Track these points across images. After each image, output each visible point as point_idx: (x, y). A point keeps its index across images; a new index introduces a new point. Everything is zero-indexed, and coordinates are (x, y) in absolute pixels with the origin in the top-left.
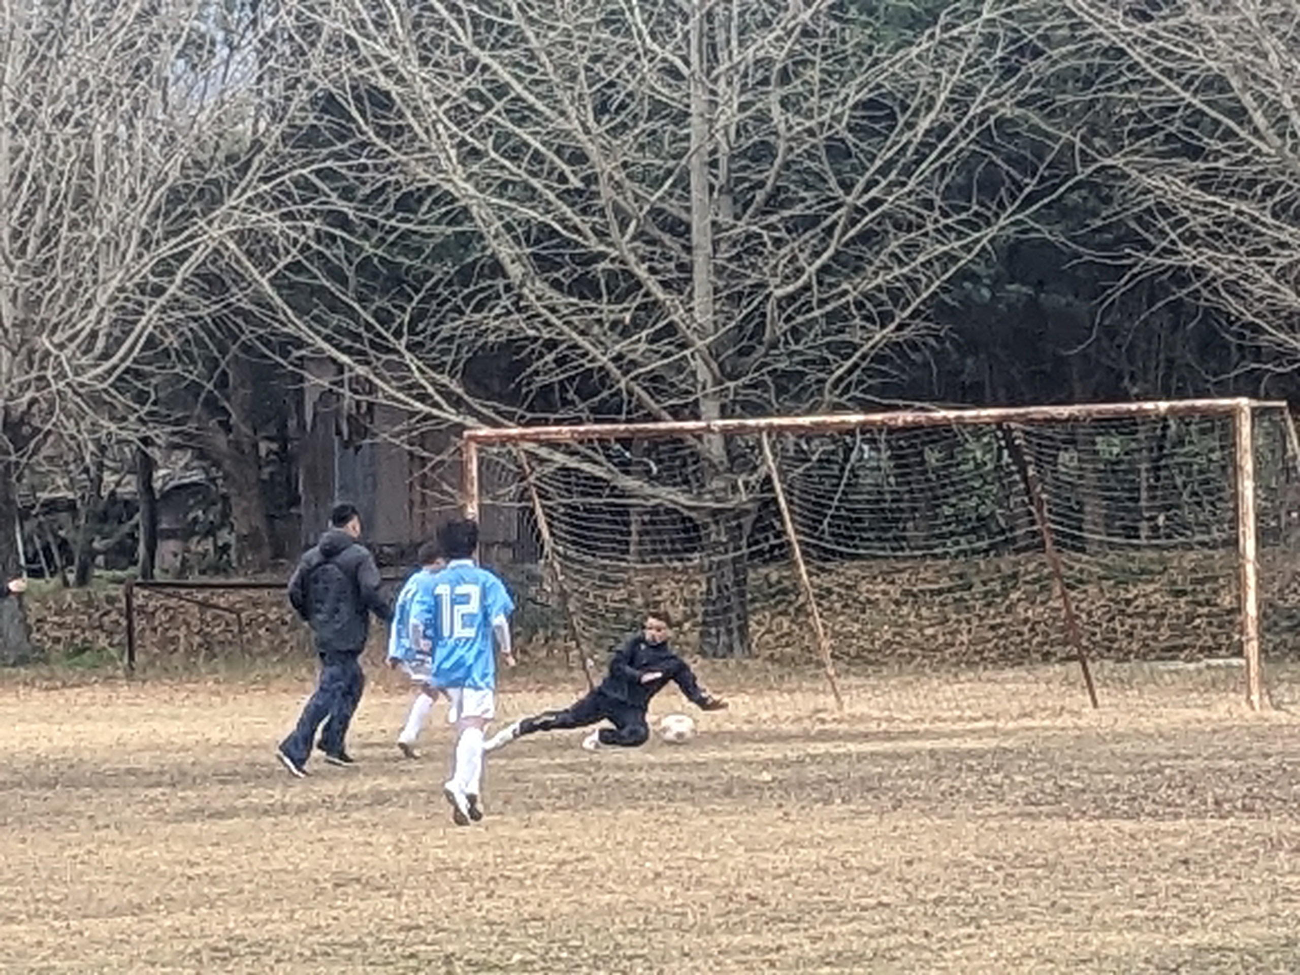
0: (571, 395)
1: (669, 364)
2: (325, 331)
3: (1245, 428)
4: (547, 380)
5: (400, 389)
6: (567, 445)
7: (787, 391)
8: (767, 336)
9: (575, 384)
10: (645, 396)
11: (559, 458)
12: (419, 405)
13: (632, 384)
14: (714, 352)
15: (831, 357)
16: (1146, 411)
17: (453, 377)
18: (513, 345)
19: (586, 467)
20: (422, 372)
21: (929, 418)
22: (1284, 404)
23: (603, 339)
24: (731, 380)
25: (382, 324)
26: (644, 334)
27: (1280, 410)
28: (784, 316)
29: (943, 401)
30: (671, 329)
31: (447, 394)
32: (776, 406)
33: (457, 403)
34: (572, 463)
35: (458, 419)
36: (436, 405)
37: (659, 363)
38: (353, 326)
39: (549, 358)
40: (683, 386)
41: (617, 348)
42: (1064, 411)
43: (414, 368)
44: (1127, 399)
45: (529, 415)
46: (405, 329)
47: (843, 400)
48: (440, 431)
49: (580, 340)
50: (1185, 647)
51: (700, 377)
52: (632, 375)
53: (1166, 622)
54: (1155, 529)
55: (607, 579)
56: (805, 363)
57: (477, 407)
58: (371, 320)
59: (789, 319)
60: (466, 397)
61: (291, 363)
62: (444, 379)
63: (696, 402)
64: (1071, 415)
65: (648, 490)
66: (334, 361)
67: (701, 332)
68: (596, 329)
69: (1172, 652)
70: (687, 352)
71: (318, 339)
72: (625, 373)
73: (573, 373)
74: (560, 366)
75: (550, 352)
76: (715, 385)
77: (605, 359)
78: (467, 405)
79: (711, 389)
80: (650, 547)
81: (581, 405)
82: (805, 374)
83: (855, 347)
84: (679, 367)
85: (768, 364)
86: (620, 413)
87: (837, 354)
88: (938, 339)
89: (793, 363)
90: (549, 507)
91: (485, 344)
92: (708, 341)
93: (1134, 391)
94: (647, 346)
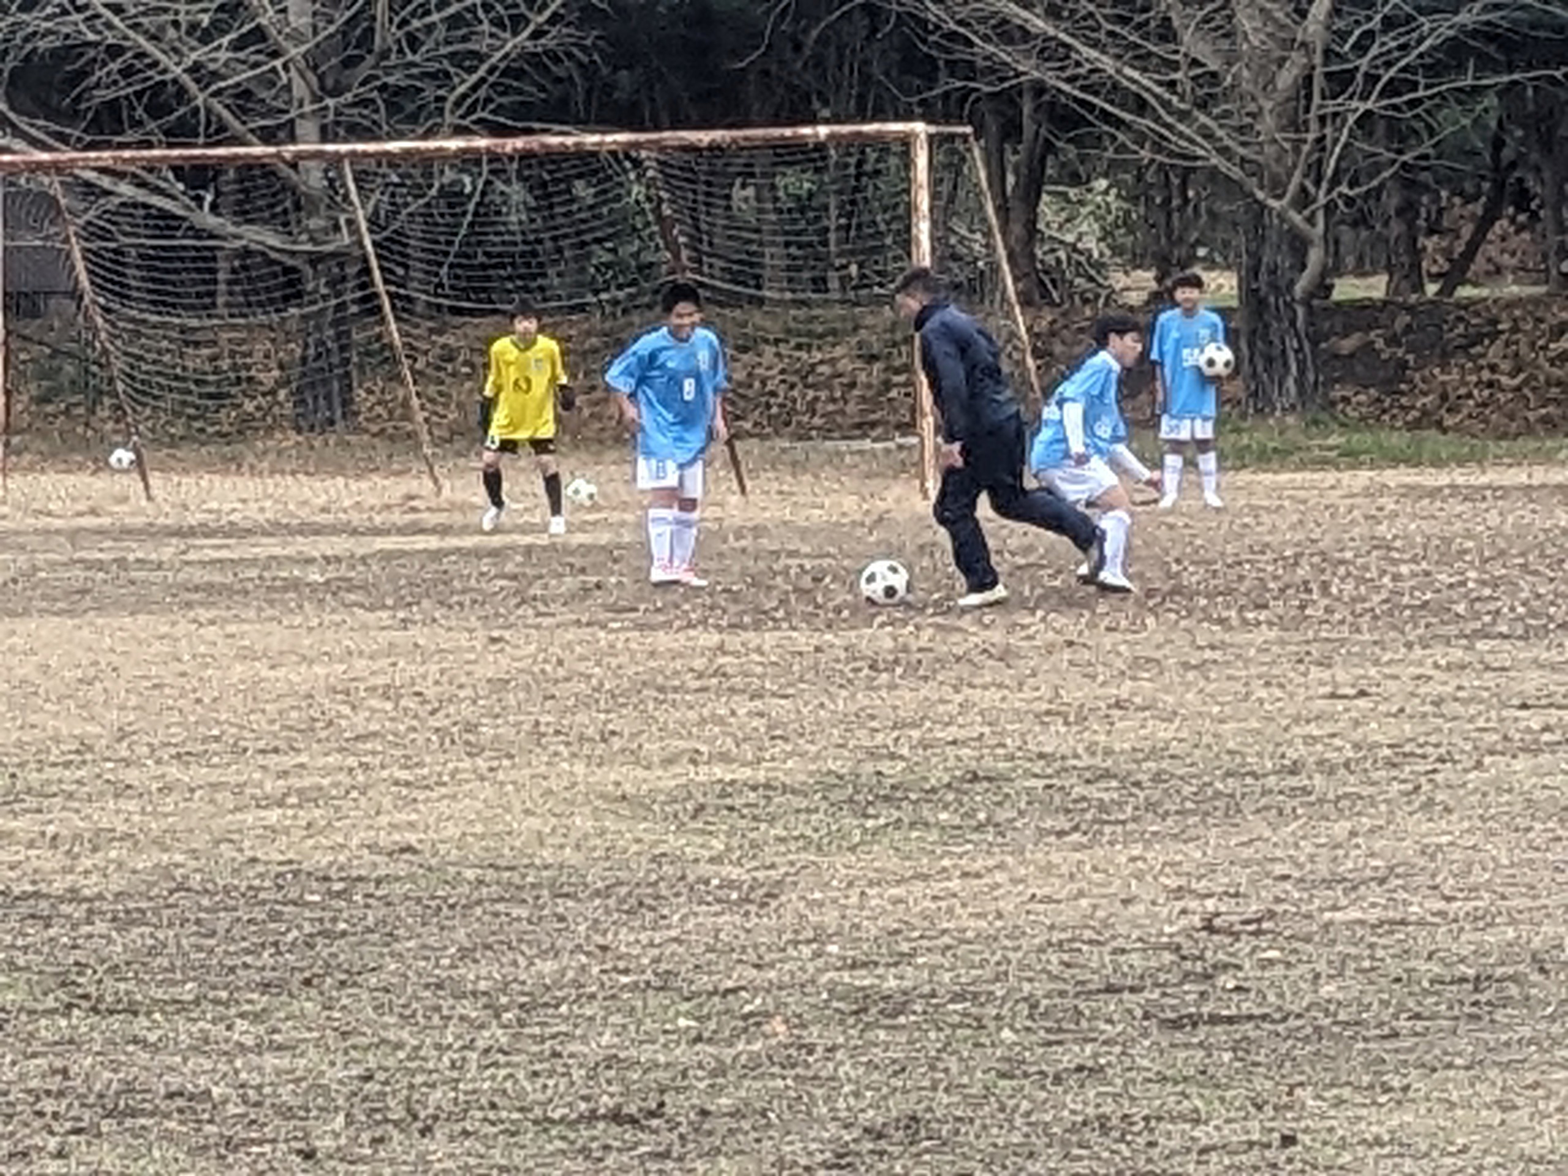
0: (139, 111)
1: (257, 76)
3: (921, 160)
4: (110, 94)
6: (134, 175)
7: (401, 109)
8: (377, 45)
9: (145, 100)
10: (226, 114)
11: (126, 189)
13: (213, 101)
14: (313, 62)
15: (452, 70)
16: (803, 136)
18: (72, 50)
19: (156, 200)
21: (543, 145)
22: (968, 130)
23: (177, 44)
24: (332, 96)
26: (225, 41)
27: (965, 137)
28: (397, 20)
29: (584, 123)
30: (259, 34)
32: (386, 128)
34: (142, 196)
37: (246, 75)
39: (114, 66)
40: (276, 104)
41: (194, 56)
42: (704, 137)
44: (813, 121)
45: (88, 138)
47: (466, 122)
49: (148, 46)
50: (876, 424)
51: (296, 93)
52: (214, 87)
53: (856, 392)
54: (844, 280)
56: (423, 75)
57: (24, 126)
59: (404, 22)
60: (12, 115)
63: (292, 122)
64: (712, 142)
65: (231, 229)
67: (297, 37)
68: (171, 33)
69: (863, 428)
70: (278, 63)
72: (204, 88)
73: (138, 87)
74: (125, 77)
75: (113, 60)
76: (312, 102)
77: (178, 70)
78: (13, 126)
79: (308, 108)
80: (241, 299)
81: (152, 125)
82: (422, 90)
83: (481, 57)
84: (269, 80)
85: (377, 78)
86: (197, 135)
87: (460, 66)
88: (584, 49)
89: (409, 76)
90: (89, 250)
91: (35, 50)
92: (303, 48)
93: (826, 113)
94: (230, 55)
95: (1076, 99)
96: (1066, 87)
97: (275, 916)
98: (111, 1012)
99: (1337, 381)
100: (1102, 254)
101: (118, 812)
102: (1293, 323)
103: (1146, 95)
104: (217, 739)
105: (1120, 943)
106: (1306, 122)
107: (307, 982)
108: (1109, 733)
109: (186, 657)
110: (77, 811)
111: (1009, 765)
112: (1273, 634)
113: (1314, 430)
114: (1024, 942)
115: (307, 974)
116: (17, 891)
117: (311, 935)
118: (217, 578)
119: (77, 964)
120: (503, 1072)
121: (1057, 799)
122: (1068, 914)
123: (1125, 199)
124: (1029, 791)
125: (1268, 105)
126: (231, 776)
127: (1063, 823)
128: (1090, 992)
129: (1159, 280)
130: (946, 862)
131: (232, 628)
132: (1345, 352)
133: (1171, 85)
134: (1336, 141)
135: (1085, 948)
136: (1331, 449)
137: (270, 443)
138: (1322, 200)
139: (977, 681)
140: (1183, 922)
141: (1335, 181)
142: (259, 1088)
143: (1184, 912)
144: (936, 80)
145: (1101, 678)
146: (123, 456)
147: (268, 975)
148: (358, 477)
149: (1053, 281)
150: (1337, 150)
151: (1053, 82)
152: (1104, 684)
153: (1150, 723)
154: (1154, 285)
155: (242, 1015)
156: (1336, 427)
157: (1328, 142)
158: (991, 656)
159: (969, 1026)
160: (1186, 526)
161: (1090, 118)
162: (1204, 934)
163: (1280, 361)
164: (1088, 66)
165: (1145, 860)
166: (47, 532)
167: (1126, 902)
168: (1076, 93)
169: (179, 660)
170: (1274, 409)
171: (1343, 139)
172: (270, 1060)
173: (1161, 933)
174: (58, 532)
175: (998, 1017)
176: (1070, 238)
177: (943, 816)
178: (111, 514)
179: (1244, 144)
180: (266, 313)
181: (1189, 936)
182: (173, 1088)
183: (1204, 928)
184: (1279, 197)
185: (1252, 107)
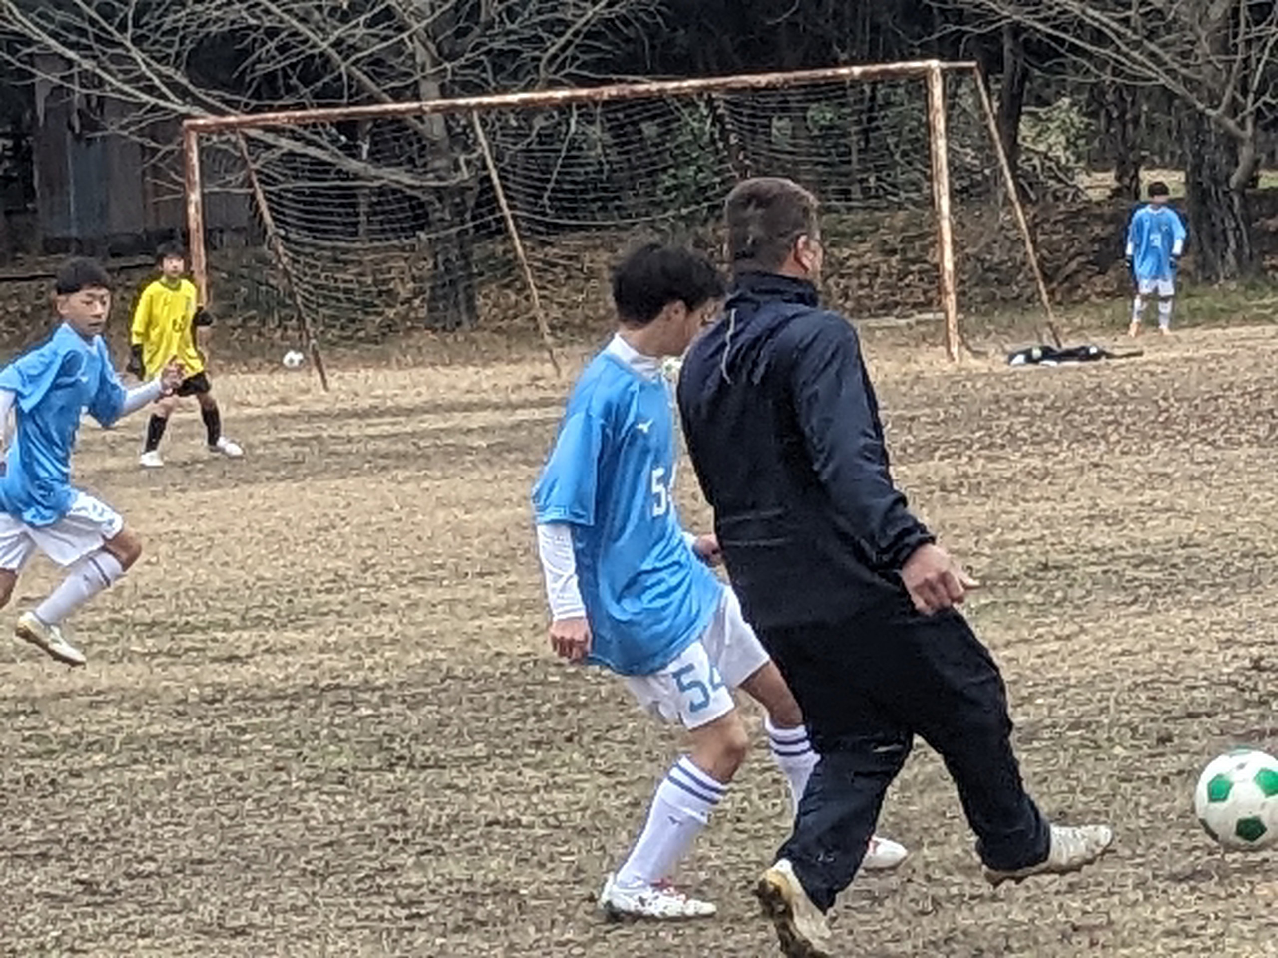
0: (294, 81)
1: (389, 47)
2: (51, 27)
3: (937, 90)
4: (271, 67)
5: (125, 82)
6: (292, 131)
7: (503, 69)
8: (483, 18)
9: (298, 70)
10: (365, 78)
11: (286, 144)
12: (145, 98)
13: (354, 69)
14: (432, 34)
15: (545, 35)
16: (842, 76)
17: (177, 69)
18: (236, 34)
19: (312, 151)
20: (148, 65)
21: (633, 92)
22: (973, 64)
23: (322, 25)
24: (450, 61)
25: (106, 18)
26: (362, 19)
27: (970, 70)
29: (652, 73)
30: (388, 13)
31: (174, 86)
32: (493, 84)
33: (183, 93)
34: (298, 147)
35: (183, 110)
36: (163, 97)
37: (379, 47)
38: (78, 22)
39: (271, 45)
40: (404, 69)
41: (337, 33)
42: (763, 80)
43: (139, 60)
44: (836, 64)
45: (254, 103)
46: (130, 23)
47: (557, 77)
48: (168, 121)
49: (301, 28)
50: (897, 304)
51: (418, 60)
52: (353, 58)
53: (879, 280)
54: (865, 191)
55: (336, 261)
56: (521, 41)
57: (201, 96)
58: (95, 16)
60: (191, 87)
61: (19, 60)
62: (169, 71)
63: (416, 82)
64: (769, 83)
65: (373, 171)
66: (62, 57)
67: (419, 15)
68: (317, 16)
69: (887, 308)
70: (405, 36)
71: (45, 37)
72: (345, 59)
73: (294, 60)
74: (281, 54)
75: (272, 40)
76: (433, 66)
77: (325, 45)
78: (192, 95)
79: (430, 71)
80: (378, 227)
81: (304, 91)
82: (521, 53)
83: (568, 25)
84: (398, 50)
85: (485, 45)
86: (342, 97)
87: (551, 32)
88: (650, 14)
89: (509, 42)
90: (271, 193)
91: (208, 34)
92: (424, 23)
93: (844, 57)
94: (365, 31)
95: (1049, 36)
96: (1040, 26)
97: (530, 695)
98: (424, 768)
99: (1266, 253)
100: (1068, 160)
101: (381, 623)
102: (1230, 207)
103: (1106, 31)
104: (441, 566)
105: (1190, 682)
106: (1235, 45)
107: (569, 740)
108: (1143, 530)
109: (397, 507)
110: (350, 625)
111: (1071, 557)
112: (1253, 450)
113: (1251, 293)
114: (1117, 685)
115: (567, 734)
116: (323, 684)
117: (561, 706)
118: (401, 447)
119: (385, 734)
120: (740, 795)
121: (1115, 579)
122: (1144, 663)
123: (1085, 115)
124: (1091, 575)
125: (1203, 35)
126: (460, 593)
127: (1122, 597)
128: (1176, 718)
129: (1119, 178)
130: (1041, 630)
131: (426, 484)
132: (1271, 229)
133: (1126, 21)
134: (1258, 61)
135: (1164, 687)
136: (1266, 307)
137: (411, 342)
138: (1250, 108)
139: (1028, 496)
140: (1236, 664)
141: (1259, 93)
142: (555, 815)
143: (1235, 656)
144: (932, 26)
145: (1126, 490)
146: (293, 357)
147: (538, 736)
148: (485, 365)
149: (1030, 184)
150: (1260, 67)
151: (1029, 23)
152: (1129, 494)
153: (1173, 521)
154: (1115, 184)
155: (525, 765)
156: (1268, 289)
157: (1253, 61)
158: (1035, 477)
159: (1087, 747)
160: (1164, 372)
161: (1062, 51)
162: (1253, 672)
163: (1221, 237)
164: (1057, 9)
165: (1196, 621)
166: (251, 419)
167: (1188, 652)
168: (1050, 31)
169: (392, 510)
170: (1218, 277)
171: (1265, 57)
172: (559, 797)
173: (1221, 674)
174: (259, 417)
175: (1110, 740)
176: (1042, 148)
177: (1029, 597)
178: (298, 402)
179: (1187, 66)
180: (399, 237)
181: (1242, 674)
182: (489, 819)
183: (1253, 668)
184: (1215, 108)
185: (1191, 37)
